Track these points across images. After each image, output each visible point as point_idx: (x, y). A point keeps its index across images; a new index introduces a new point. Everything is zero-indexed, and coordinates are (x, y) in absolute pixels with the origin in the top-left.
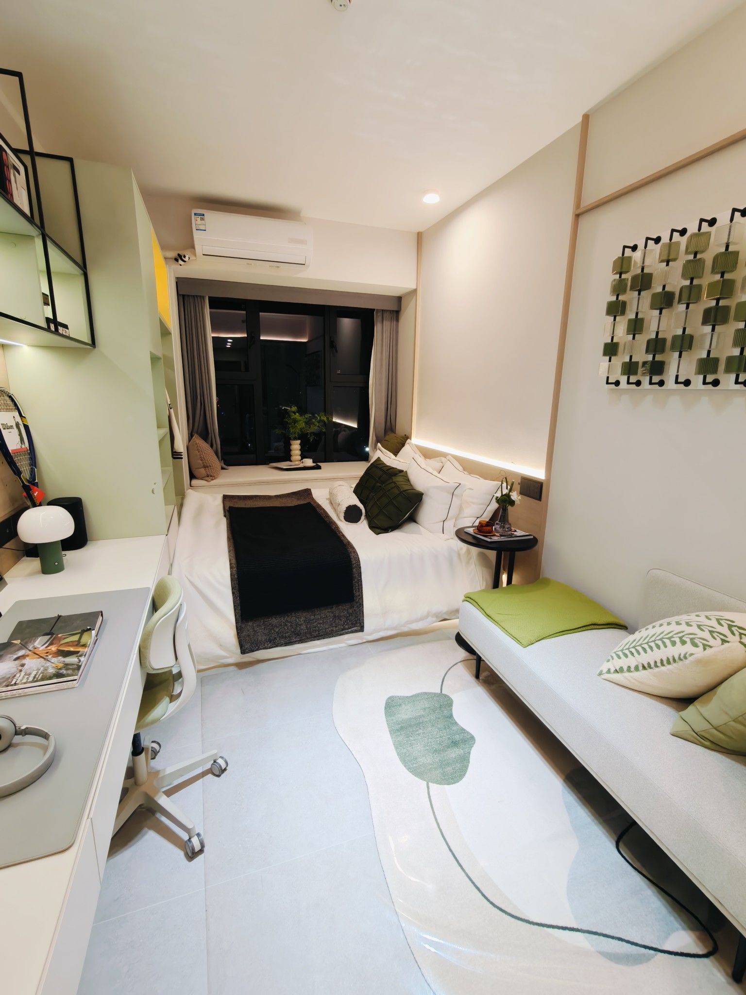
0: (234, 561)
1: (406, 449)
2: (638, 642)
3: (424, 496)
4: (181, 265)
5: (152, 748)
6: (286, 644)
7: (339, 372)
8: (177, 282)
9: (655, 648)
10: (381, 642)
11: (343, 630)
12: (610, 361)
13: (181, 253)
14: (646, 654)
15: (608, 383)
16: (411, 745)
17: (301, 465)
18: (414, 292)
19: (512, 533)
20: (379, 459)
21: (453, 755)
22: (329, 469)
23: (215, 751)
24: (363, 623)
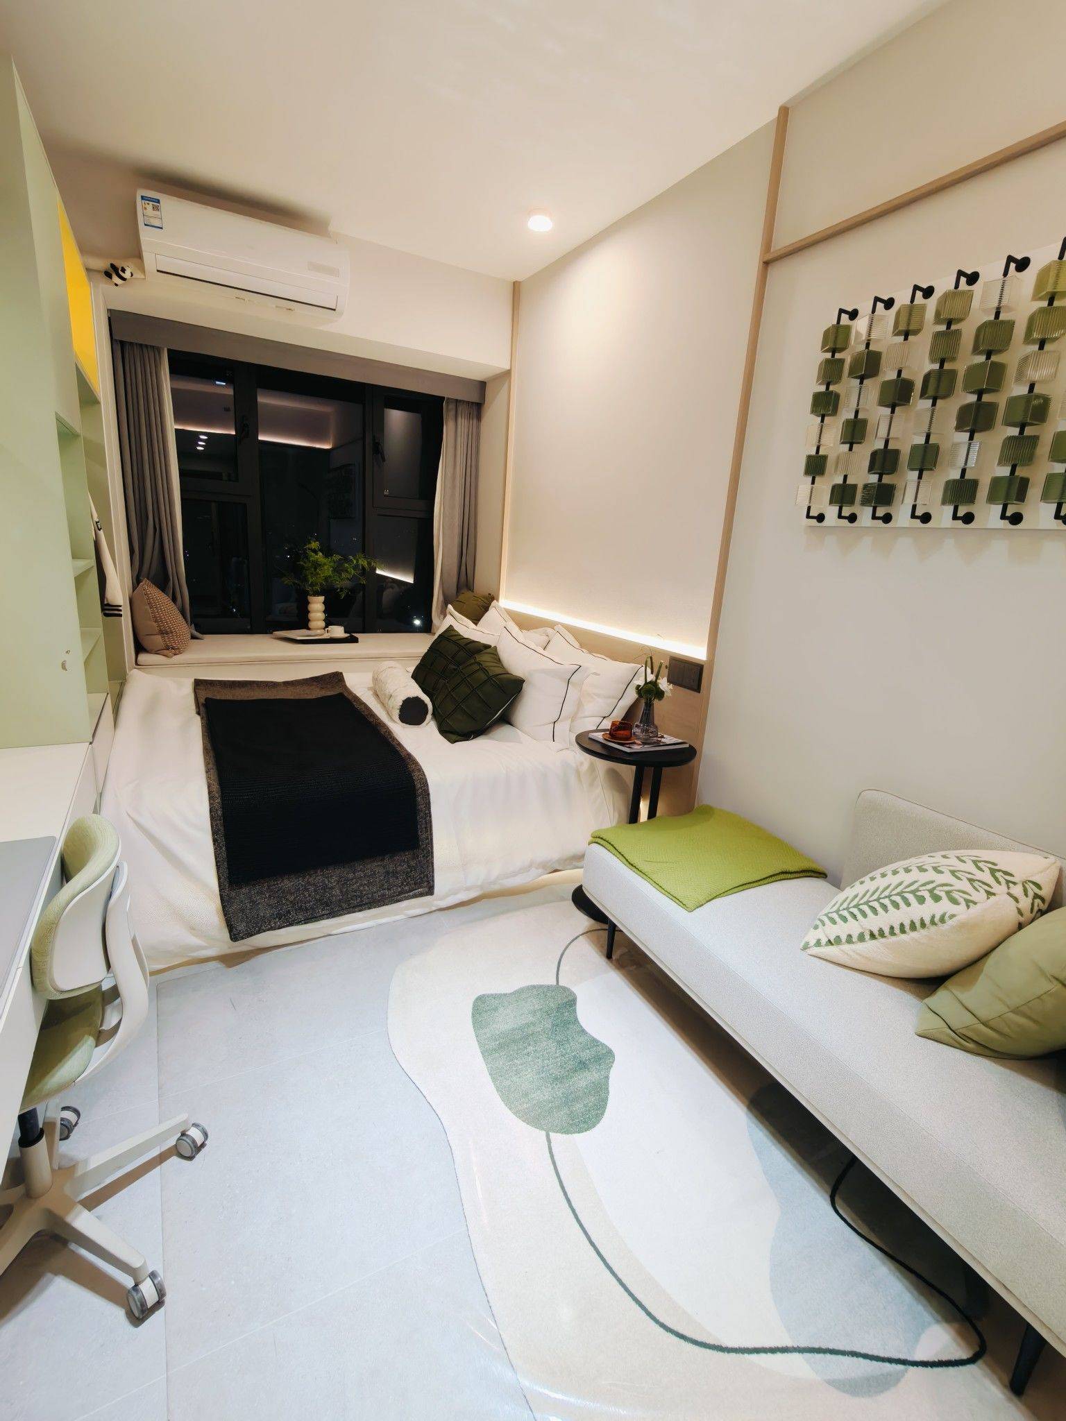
0: (216, 787)
1: (491, 614)
2: (862, 898)
3: (524, 685)
4: (116, 285)
5: (62, 1119)
6: (307, 920)
7: (386, 492)
8: (109, 319)
9: (890, 907)
10: (462, 909)
11: (400, 893)
12: (813, 482)
13: (119, 264)
14: (875, 916)
15: (808, 516)
16: (517, 1072)
17: (326, 636)
18: (507, 374)
19: (659, 739)
20: (451, 628)
21: (583, 1084)
22: (370, 644)
23: (182, 1117)
24: (433, 881)
